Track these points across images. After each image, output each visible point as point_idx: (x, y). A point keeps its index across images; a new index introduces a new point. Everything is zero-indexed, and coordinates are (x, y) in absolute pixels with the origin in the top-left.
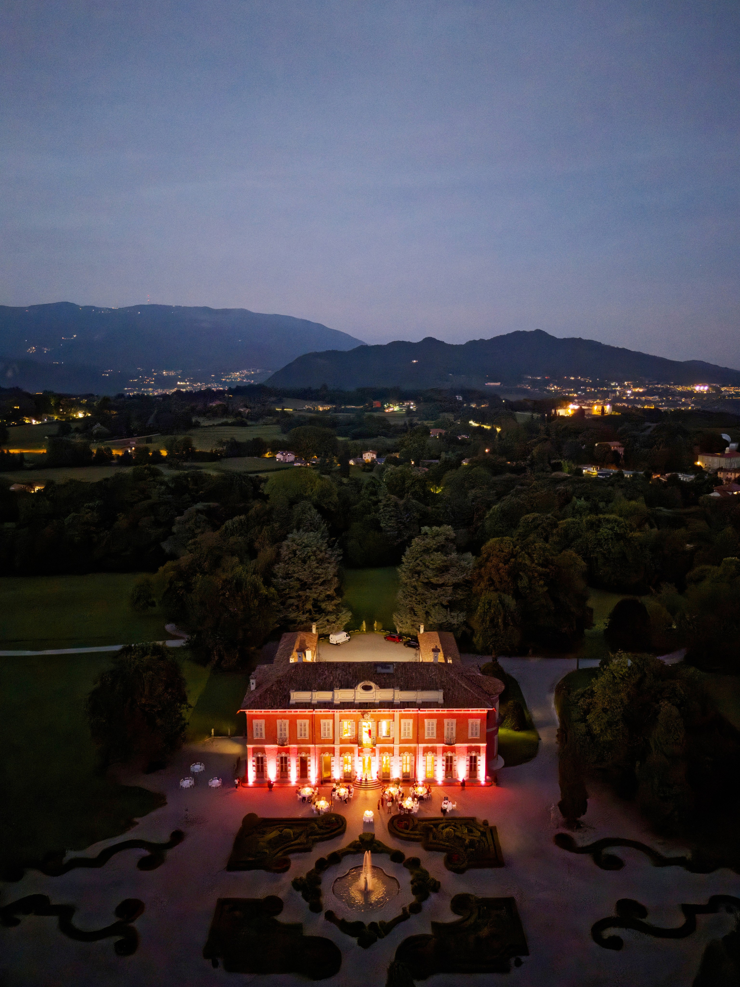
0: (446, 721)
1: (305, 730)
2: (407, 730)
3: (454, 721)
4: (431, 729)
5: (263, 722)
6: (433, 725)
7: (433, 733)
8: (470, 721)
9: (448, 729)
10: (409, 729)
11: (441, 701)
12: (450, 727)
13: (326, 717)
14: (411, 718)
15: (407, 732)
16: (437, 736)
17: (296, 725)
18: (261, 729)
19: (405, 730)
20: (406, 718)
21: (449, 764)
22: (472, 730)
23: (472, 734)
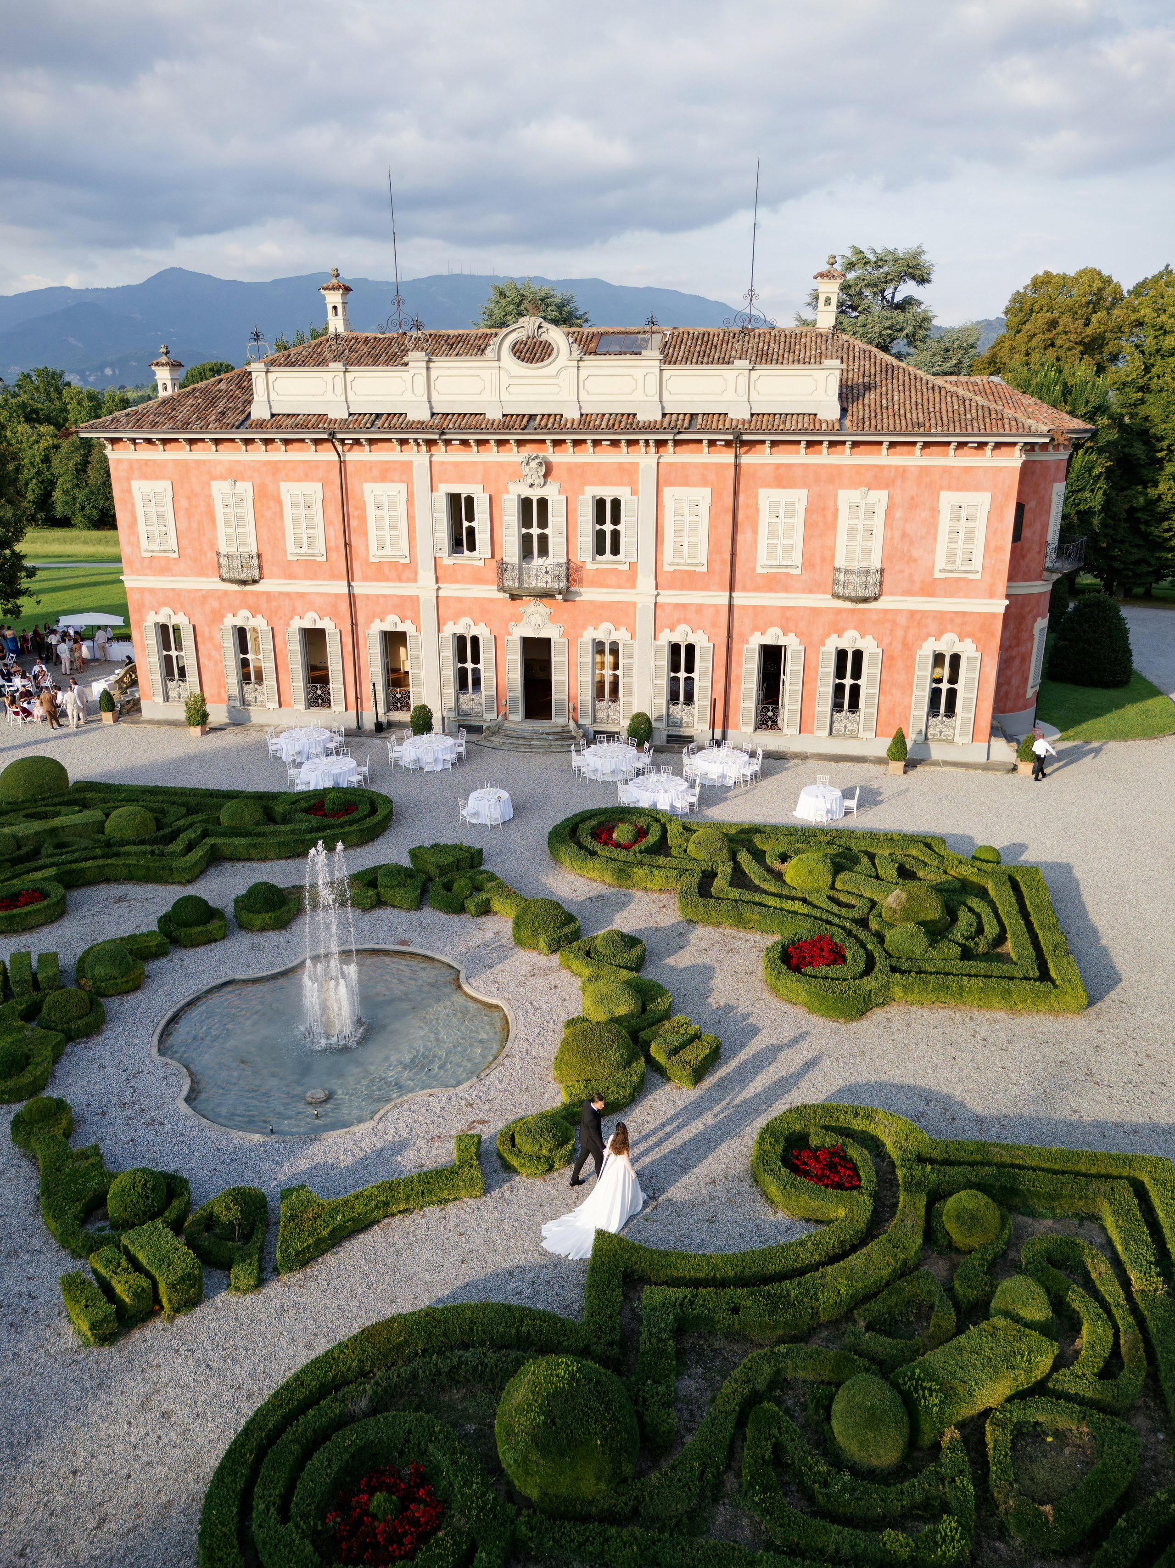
0: (846, 497)
1: (310, 526)
2: (686, 532)
3: (880, 498)
4: (781, 528)
5: (163, 487)
6: (791, 514)
7: (788, 551)
8: (947, 499)
9: (852, 531)
10: (693, 530)
11: (830, 411)
12: (860, 523)
13: (384, 473)
14: (704, 483)
15: (686, 540)
16: (807, 564)
17: (280, 502)
18: (160, 516)
19: (678, 532)
20: (686, 483)
21: (848, 682)
22: (951, 541)
23: (950, 557)
